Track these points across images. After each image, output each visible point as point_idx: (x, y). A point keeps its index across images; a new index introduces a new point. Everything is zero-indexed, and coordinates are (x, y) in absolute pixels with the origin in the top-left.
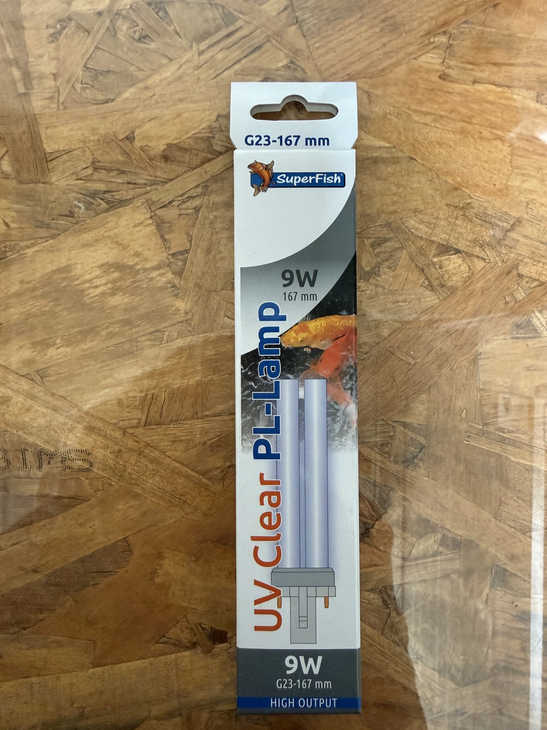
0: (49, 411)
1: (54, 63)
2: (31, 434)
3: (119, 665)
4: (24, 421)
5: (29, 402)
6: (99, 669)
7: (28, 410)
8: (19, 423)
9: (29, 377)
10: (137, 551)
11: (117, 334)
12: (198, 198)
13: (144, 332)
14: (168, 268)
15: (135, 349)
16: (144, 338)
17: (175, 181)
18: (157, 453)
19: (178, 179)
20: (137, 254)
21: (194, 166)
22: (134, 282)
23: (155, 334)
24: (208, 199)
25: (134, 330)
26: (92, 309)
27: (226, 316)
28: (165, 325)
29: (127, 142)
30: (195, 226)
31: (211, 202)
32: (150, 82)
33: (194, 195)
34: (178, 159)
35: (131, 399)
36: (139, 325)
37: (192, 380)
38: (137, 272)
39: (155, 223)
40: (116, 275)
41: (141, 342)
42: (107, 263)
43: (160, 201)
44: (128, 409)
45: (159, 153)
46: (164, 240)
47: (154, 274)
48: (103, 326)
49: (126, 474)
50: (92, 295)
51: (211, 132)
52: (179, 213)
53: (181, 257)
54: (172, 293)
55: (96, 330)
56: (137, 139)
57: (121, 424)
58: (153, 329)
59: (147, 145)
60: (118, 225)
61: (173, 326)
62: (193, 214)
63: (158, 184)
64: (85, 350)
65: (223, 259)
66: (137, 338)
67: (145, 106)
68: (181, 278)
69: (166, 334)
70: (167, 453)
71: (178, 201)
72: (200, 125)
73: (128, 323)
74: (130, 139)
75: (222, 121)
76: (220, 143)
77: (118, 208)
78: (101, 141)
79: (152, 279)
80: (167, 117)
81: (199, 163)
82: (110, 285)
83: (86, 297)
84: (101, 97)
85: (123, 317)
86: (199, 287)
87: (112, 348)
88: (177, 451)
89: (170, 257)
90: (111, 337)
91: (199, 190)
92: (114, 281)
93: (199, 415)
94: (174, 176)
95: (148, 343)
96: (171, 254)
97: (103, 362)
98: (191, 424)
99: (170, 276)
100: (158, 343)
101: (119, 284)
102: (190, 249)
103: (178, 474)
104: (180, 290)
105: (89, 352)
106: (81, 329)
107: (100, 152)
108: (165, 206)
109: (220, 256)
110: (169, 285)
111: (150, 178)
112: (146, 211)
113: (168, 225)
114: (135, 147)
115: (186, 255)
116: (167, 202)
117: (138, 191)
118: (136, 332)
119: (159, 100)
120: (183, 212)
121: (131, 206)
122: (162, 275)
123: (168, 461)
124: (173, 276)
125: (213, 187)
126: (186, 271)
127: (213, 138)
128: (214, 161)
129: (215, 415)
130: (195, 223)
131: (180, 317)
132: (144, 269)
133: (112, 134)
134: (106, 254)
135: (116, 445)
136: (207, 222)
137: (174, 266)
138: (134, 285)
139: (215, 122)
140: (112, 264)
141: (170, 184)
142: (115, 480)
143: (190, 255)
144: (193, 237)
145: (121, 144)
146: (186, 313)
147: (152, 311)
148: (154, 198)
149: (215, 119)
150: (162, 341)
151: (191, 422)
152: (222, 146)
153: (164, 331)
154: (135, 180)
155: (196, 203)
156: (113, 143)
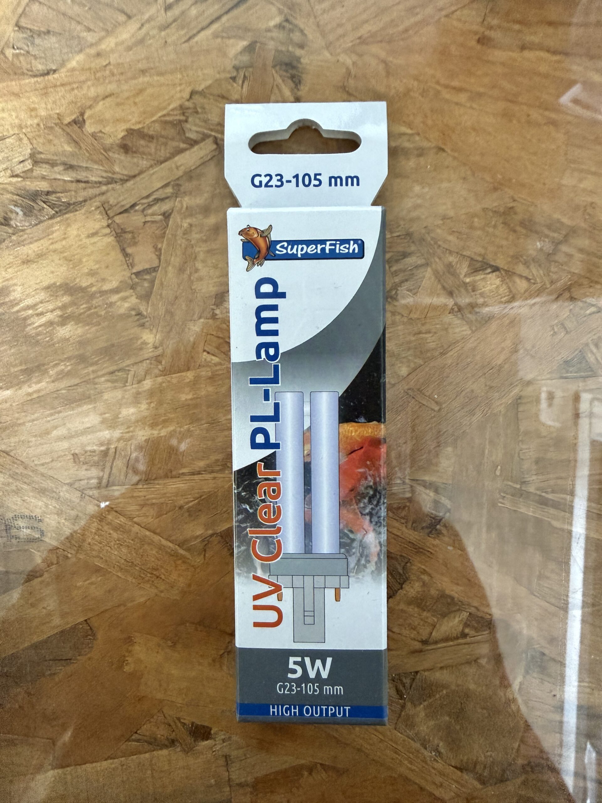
3: (84, 766)
6: (61, 771)
10: (101, 636)
11: (68, 374)
12: (167, 201)
13: (103, 372)
14: (132, 291)
15: (92, 392)
16: (103, 379)
17: (138, 179)
18: (122, 519)
19: (142, 176)
20: (92, 273)
21: (162, 159)
22: (89, 309)
23: (117, 373)
24: (181, 202)
25: (91, 369)
26: (37, 343)
27: (204, 351)
28: (128, 362)
29: (76, 127)
30: (164, 237)
31: (185, 206)
32: (103, 46)
33: (163, 196)
34: (141, 149)
35: (89, 453)
36: (96, 363)
37: (164, 430)
38: (92, 296)
39: (114, 232)
40: (66, 299)
41: (100, 383)
42: (55, 284)
43: (119, 205)
44: (85, 467)
45: (117, 142)
46: (126, 255)
47: (114, 298)
48: (52, 364)
49: (86, 545)
50: (36, 324)
51: (183, 114)
52: (143, 220)
53: (147, 277)
54: (138, 323)
55: (43, 368)
56: (87, 123)
57: (77, 485)
58: (115, 368)
59: (101, 132)
60: (66, 236)
61: (140, 364)
62: (161, 221)
63: (116, 182)
64: (29, 394)
65: (200, 279)
66: (94, 378)
67: (97, 79)
68: (148, 303)
69: (132, 373)
70: (135, 520)
71: (143, 204)
72: (169, 104)
73: (82, 359)
74: (79, 123)
75: (198, 99)
76: (194, 128)
77: (66, 213)
78: (42, 126)
79: (111, 305)
80: (126, 94)
81: (168, 155)
82: (59, 313)
83: (29, 328)
84: (40, 67)
85: (77, 353)
86: (172, 314)
87: (63, 392)
88: (147, 516)
89: (133, 276)
90: (62, 378)
91: (169, 190)
92: (63, 307)
93: (174, 473)
94: (137, 172)
95: (109, 384)
96: (134, 273)
97: (53, 408)
98: (164, 484)
99: (134, 300)
100: (121, 385)
101: (69, 310)
102: (159, 267)
103: (149, 544)
104: (148, 319)
105: (35, 396)
106: (23, 367)
107: (41, 140)
108: (126, 211)
109: (196, 275)
110: (133, 313)
111: (105, 175)
112: (101, 217)
113: (130, 236)
114: (85, 133)
115: (154, 274)
116: (128, 206)
117: (91, 192)
118: (93, 372)
119: (115, 71)
120: (148, 219)
121: (83, 211)
122: (124, 299)
123: (136, 528)
124: (137, 301)
125: (187, 186)
126: (154, 294)
127: (186, 121)
128: (188, 152)
129: (193, 474)
130: (165, 233)
131: (148, 352)
132: (100, 292)
133: (56, 116)
134: (52, 272)
135: (72, 510)
136: (180, 232)
137: (139, 289)
138: (89, 312)
139: (188, 100)
140: (61, 286)
141: (132, 182)
142: (73, 552)
143: (159, 274)
144: (163, 251)
145: (68, 130)
146: (156, 348)
147: (113, 345)
148: (112, 201)
149: (188, 97)
150: (127, 382)
151: (165, 482)
152: (197, 132)
153: (129, 370)
154: (87, 177)
155: (165, 207)
156: (57, 129)
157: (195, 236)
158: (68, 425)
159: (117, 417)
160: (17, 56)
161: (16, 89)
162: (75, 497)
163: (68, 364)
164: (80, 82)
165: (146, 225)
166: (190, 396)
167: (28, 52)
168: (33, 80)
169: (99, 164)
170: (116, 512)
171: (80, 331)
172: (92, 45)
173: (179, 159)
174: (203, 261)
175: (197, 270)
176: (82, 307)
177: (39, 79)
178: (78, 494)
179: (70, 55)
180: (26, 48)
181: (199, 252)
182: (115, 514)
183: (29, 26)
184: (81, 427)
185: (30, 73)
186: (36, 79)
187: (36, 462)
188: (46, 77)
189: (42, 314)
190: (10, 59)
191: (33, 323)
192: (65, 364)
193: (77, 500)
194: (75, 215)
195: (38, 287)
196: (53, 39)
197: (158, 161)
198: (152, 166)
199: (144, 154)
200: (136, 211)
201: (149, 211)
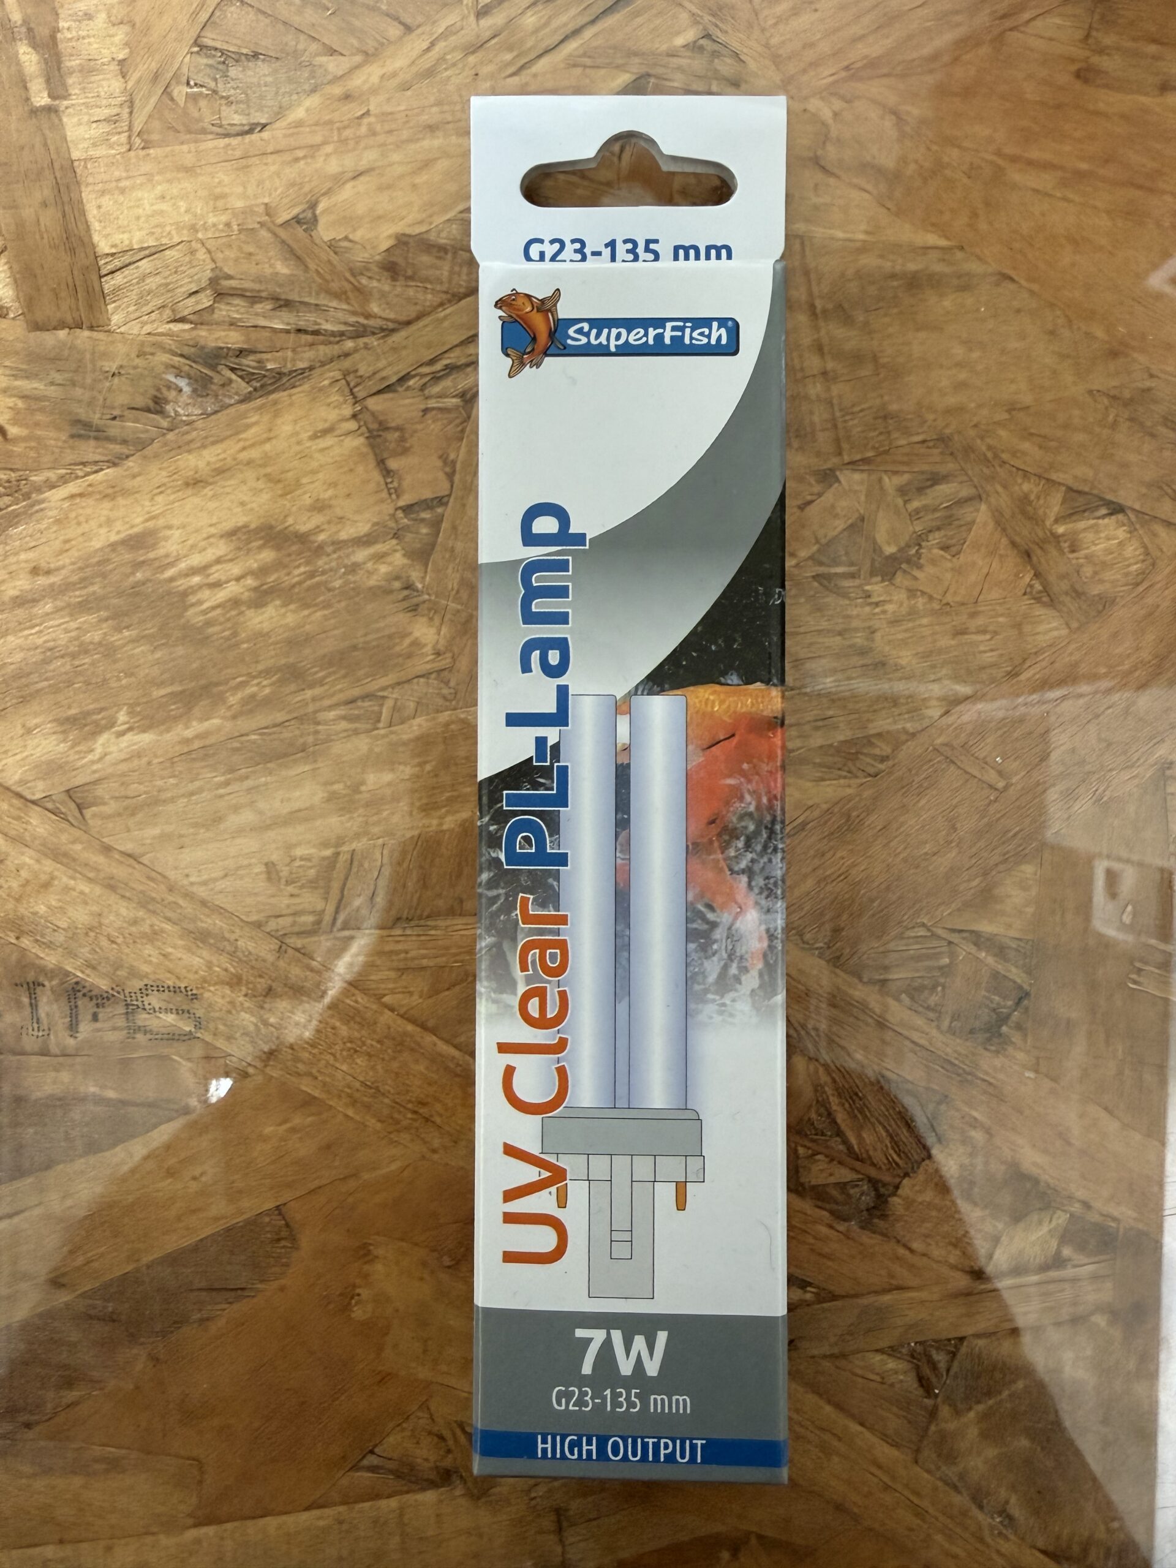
0: (98, 890)
1: (120, 35)
2: (49, 945)
3: (262, 1522)
4: (35, 914)
5: (49, 865)
6: (210, 1531)
7: (46, 885)
8: (22, 918)
9: (50, 805)
10: (307, 1241)
11: (264, 704)
12: (470, 369)
13: (334, 700)
14: (394, 542)
15: (310, 739)
16: (332, 715)
17: (414, 327)
18: (360, 998)
19: (421, 323)
20: (318, 507)
21: (462, 290)
22: (311, 575)
23: (360, 703)
25: (309, 694)
26: (205, 641)
28: (384, 681)
29: (300, 231)
30: (460, 438)
32: (357, 81)
33: (462, 360)
34: (424, 273)
35: (298, 863)
36: (320, 682)
37: (449, 818)
38: (318, 550)
39: (364, 429)
40: (266, 556)
41: (326, 723)
42: (245, 526)
43: (378, 376)
44: (292, 889)
45: (378, 258)
46: (387, 473)
47: (361, 555)
48: (233, 683)
49: (285, 1047)
50: (207, 605)
52: (424, 406)
53: (426, 515)
54: (405, 604)
55: (215, 690)
56: (322, 222)
57: (272, 925)
58: (356, 692)
59: (346, 238)
60: (272, 435)
61: (406, 686)
62: (457, 407)
63: (374, 334)
64: (187, 741)
66: (316, 712)
67: (344, 141)
68: (426, 566)
69: (389, 703)
71: (423, 376)
73: (294, 674)
74: (306, 221)
77: (273, 392)
78: (235, 227)
79: (354, 568)
80: (399, 170)
82: (250, 582)
83: (192, 611)
84: (235, 118)
85: (283, 662)
86: (471, 588)
87: (253, 737)
88: (410, 993)
89: (400, 513)
90: (251, 711)
92: (261, 571)
93: (466, 904)
94: (413, 315)
95: (344, 725)
96: (400, 508)
97: (232, 771)
98: (447, 927)
99: (398, 559)
100: (369, 726)
101: (271, 578)
102: (449, 496)
103: (412, 1050)
104: (425, 597)
105: (196, 745)
106: (177, 688)
107: (231, 254)
108: (388, 389)
110: (398, 585)
111: (352, 319)
112: (341, 399)
113: (396, 435)
114: (318, 241)
115: (440, 510)
116: (394, 379)
117: (324, 351)
118: (314, 699)
119: (378, 127)
120: (434, 403)
121: (306, 387)
122: (380, 557)
123: (387, 1017)
124: (406, 561)
126: (438, 548)
130: (462, 430)
131: (423, 663)
132: (334, 543)
133: (261, 209)
134: (242, 504)
135: (261, 976)
137: (409, 537)
138: (309, 583)
140: (257, 530)
141: (403, 333)
142: (260, 1061)
143: (449, 510)
144: (457, 465)
145: (283, 234)
146: (438, 654)
147: (355, 648)
148: (363, 370)
150: (379, 721)
151: (448, 922)
153: (384, 698)
154: (316, 323)
155: (466, 380)
156: (264, 233)
158: (262, 805)
159: (356, 789)
160: (194, 98)
161: (189, 160)
162: (267, 950)
163: (264, 683)
164: (312, 146)
165: (428, 416)
167: (215, 92)
168: (222, 142)
169: (340, 300)
171: (291, 619)
172: (337, 79)
176: (296, 572)
177: (235, 141)
178: (274, 945)
179: (295, 97)
180: (212, 85)
183: (218, 45)
184: (286, 809)
185: (219, 130)
186: (227, 140)
187: (192, 879)
188: (248, 138)
189: (218, 584)
190: (182, 103)
191: (201, 602)
192: (258, 684)
193: (271, 958)
194: (290, 396)
195: (213, 530)
196: (262, 69)
197: (454, 295)
198: (441, 304)
199: (427, 280)
200: (408, 388)
201: (436, 389)
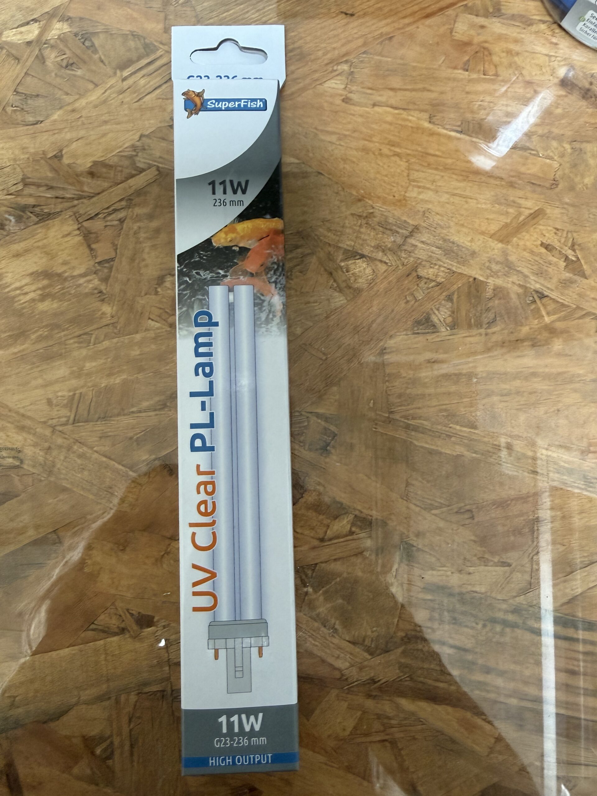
11: (46, 338)
12: (122, 211)
13: (73, 335)
14: (95, 275)
15: (63, 351)
16: (72, 341)
17: (100, 196)
18: (85, 448)
19: (103, 194)
20: (65, 263)
21: (119, 181)
22: (63, 289)
23: (82, 336)
24: (132, 211)
25: (63, 334)
26: (22, 315)
27: (149, 318)
28: (92, 328)
29: (56, 160)
30: (119, 236)
31: (135, 214)
32: (77, 105)
33: (120, 207)
34: (104, 175)
35: (60, 398)
36: (67, 329)
37: (118, 378)
38: (66, 279)
39: (82, 234)
40: (46, 282)
41: (69, 344)
42: (37, 271)
43: (87, 214)
44: (57, 408)
45: (86, 170)
46: (91, 250)
47: (82, 281)
48: (33, 330)
49: (55, 470)
50: (22, 302)
51: (135, 150)
52: (105, 225)
53: (107, 265)
54: (99, 299)
55: (26, 334)
56: (65, 157)
57: (50, 422)
58: (81, 332)
59: (74, 163)
60: (47, 237)
61: (100, 329)
62: (118, 225)
63: (85, 198)
65: (146, 266)
66: (65, 340)
67: (72, 127)
68: (107, 284)
69: (94, 336)
70: (95, 449)
71: (105, 213)
72: (124, 144)
73: (56, 326)
74: (59, 157)
75: (145, 140)
76: (143, 160)
77: (47, 220)
78: (31, 159)
79: (79, 286)
80: (93, 137)
81: (123, 179)
82: (39, 292)
83: (16, 304)
84: (31, 119)
85: (52, 322)
86: (125, 292)
87: (41, 351)
88: (105, 446)
89: (96, 265)
90: (40, 341)
91: (124, 203)
92: (44, 288)
93: (126, 412)
94: (100, 191)
95: (77, 345)
96: (97, 263)
97: (34, 364)
98: (118, 420)
99: (96, 282)
100: (86, 345)
101: (47, 290)
102: (115, 258)
103: (106, 468)
104: (107, 296)
105: (19, 355)
106: (11, 333)
107: (30, 169)
108: (91, 218)
109: (143, 263)
110: (96, 291)
111: (76, 193)
112: (73, 223)
113: (95, 235)
114: (63, 164)
115: (112, 263)
116: (93, 215)
117: (66, 205)
118: (65, 336)
119: (86, 122)
120: (108, 223)
121: (59, 218)
122: (89, 281)
123: (96, 455)
124: (99, 282)
125: (137, 200)
126: (111, 277)
127: (137, 155)
128: (138, 177)
129: (140, 412)
130: (120, 233)
131: (107, 320)
132: (71, 277)
133: (41, 152)
134: (36, 263)
135: (46, 442)
136: (131, 232)
137: (100, 273)
138: (62, 292)
139: (138, 141)
140: (42, 272)
141: (96, 198)
142: (45, 476)
143: (115, 263)
144: (119, 246)
145: (50, 162)
146: (113, 317)
147: (80, 316)
148: (82, 211)
149: (138, 139)
150: (90, 343)
151: (118, 418)
152: (145, 163)
153: (92, 334)
154: (63, 195)
155: (121, 215)
156: (42, 161)
157: (142, 235)
158: (45, 377)
159: (82, 369)
160: (15, 111)
161: (13, 134)
162: (48, 432)
163: (46, 330)
164: (60, 129)
165: (107, 228)
166: (138, 352)
167: (23, 109)
169: (72, 185)
170: (80, 443)
171: (55, 306)
172: (69, 104)
173: (131, 182)
174: (149, 253)
175: (144, 260)
176: (57, 288)
177: (31, 127)
178: (50, 430)
179: (53, 111)
180: (22, 106)
181: (145, 247)
182: (79, 444)
183: (24, 92)
184: (54, 378)
185: (24, 123)
186: (27, 127)
187: (18, 406)
188: (35, 126)
189: (26, 294)
190: (10, 114)
191: (20, 300)
192: (43, 330)
193: (49, 435)
194: (54, 222)
195: (24, 273)
196: (41, 101)
197: (116, 183)
198: (111, 187)
199: (105, 178)
200: (99, 218)
201: (109, 218)
